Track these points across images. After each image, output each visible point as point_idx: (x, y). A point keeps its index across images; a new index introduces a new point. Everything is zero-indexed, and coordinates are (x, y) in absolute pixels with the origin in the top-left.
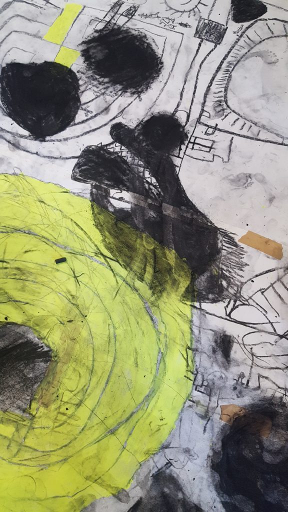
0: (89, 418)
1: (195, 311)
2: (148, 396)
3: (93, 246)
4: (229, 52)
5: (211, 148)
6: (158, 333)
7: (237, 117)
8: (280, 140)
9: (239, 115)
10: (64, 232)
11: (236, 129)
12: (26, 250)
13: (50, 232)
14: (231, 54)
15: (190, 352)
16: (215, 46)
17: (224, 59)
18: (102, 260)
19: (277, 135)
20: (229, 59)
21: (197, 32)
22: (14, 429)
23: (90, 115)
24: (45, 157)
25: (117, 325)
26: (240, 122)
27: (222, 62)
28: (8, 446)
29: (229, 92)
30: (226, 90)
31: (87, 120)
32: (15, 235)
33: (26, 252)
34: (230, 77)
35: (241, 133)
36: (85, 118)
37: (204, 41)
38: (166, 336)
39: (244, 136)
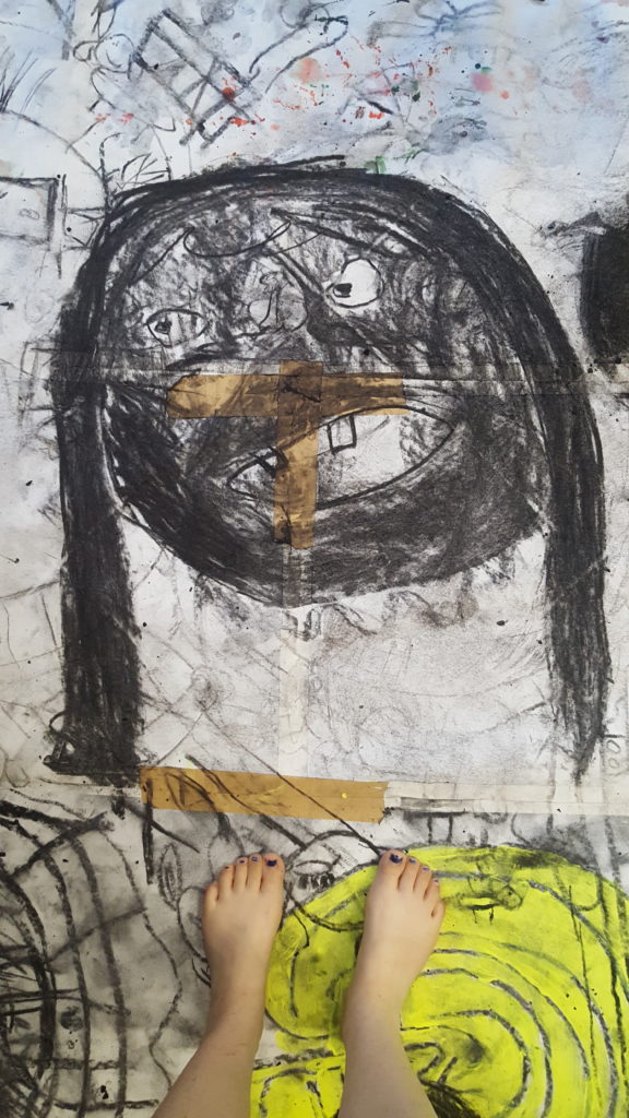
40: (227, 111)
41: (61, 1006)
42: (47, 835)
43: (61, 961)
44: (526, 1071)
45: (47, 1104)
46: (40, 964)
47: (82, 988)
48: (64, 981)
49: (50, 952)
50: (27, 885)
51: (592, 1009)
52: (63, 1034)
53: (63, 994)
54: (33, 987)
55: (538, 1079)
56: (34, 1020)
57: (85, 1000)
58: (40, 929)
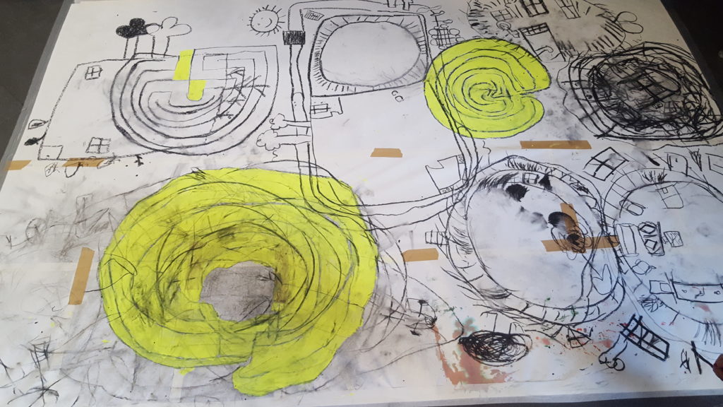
0: (317, 297)
1: (361, 208)
2: (351, 268)
3: (272, 195)
4: (313, 47)
5: (327, 109)
6: (341, 229)
7: (336, 85)
8: (371, 89)
9: (337, 83)
10: (246, 194)
11: (339, 92)
12: (224, 215)
13: (237, 198)
14: (315, 48)
15: (368, 233)
16: (302, 46)
17: (312, 52)
18: (283, 201)
19: (368, 86)
20: (315, 51)
21: (285, 42)
22: (268, 325)
23: (232, 117)
24: (211, 154)
25: (311, 236)
26: (340, 87)
27: (311, 55)
28: (269, 336)
29: (324, 71)
30: (321, 70)
31: (231, 121)
32: (213, 209)
33: (225, 217)
34: (321, 62)
35: (344, 93)
36: (230, 120)
37: (293, 45)
38: (347, 229)
39: (346, 95)
40: (631, 328)
41: (593, 99)
42: (611, 133)
43: (597, 108)
44: (469, 94)
45: (589, 81)
46: (602, 107)
47: (589, 103)
48: (594, 104)
49: (600, 110)
50: (612, 122)
51: (455, 107)
52: (591, 94)
53: (593, 101)
54: (602, 102)
55: (466, 93)
56: (599, 96)
57: (588, 101)
58: (605, 114)
